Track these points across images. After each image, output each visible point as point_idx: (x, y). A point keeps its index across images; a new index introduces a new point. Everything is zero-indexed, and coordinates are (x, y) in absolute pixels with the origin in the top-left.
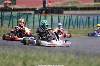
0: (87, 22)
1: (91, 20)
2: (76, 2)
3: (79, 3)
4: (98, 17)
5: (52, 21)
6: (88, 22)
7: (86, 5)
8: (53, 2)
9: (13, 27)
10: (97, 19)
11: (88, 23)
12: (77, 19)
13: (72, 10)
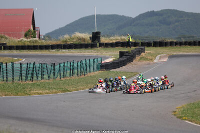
3: (6, 38)
4: (64, 63)
6: (54, 70)
7: (18, 41)
10: (64, 66)
11: (54, 72)
12: (41, 68)
13: (4, 49)
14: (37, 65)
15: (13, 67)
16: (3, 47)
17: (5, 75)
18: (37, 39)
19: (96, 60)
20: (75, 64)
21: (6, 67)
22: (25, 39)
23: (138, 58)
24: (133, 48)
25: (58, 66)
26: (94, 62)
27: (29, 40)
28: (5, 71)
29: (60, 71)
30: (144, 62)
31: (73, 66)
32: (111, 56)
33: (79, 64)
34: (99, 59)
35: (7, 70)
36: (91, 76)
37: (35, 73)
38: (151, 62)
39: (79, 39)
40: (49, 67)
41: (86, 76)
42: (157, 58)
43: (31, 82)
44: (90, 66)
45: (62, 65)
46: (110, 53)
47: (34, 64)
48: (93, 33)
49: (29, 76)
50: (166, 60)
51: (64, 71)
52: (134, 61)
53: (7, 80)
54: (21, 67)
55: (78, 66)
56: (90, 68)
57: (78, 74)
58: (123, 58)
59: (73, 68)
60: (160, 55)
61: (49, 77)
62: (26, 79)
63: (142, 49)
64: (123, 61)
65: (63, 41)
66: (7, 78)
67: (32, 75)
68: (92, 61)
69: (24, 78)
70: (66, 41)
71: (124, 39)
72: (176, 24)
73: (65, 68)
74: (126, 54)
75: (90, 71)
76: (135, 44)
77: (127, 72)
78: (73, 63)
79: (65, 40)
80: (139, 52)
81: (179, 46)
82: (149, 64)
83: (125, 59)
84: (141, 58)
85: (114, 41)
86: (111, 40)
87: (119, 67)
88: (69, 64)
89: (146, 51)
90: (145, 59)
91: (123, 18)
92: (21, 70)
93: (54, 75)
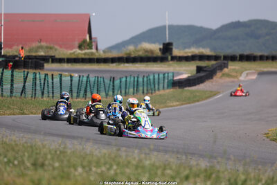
0: (111, 87)
1: (117, 82)
2: (51, 48)
3: (56, 50)
4: (126, 77)
5: (61, 84)
6: (113, 86)
7: (71, 54)
8: (11, 47)
9: (2, 94)
10: (126, 81)
11: (113, 89)
12: (96, 82)
13: (53, 62)
14: (92, 79)
15: (61, 80)
16: (50, 60)
17: (51, 90)
18: (94, 50)
19: (166, 75)
20: (141, 80)
21: (53, 80)
22: (79, 51)
23: (219, 74)
24: (213, 62)
25: (119, 81)
26: (164, 77)
27: (83, 52)
28: (50, 85)
29: (120, 87)
30: (227, 79)
31: (138, 81)
32: (185, 71)
33: (145, 79)
34: (171, 75)
35: (53, 83)
36: (160, 95)
37: (88, 88)
38: (236, 80)
39: (146, 51)
40: (107, 81)
41: (154, 94)
42: (244, 74)
43: (83, 100)
44: (159, 83)
45: (124, 80)
46: (184, 68)
47: (88, 77)
48: (164, 44)
49: (82, 93)
50: (254, 77)
51: (126, 88)
52: (215, 78)
53: (53, 97)
54: (71, 80)
55: (143, 81)
56: (159, 85)
57: (143, 92)
58: (202, 74)
59: (137, 85)
60: (247, 72)
61: (107, 95)
62: (78, 96)
63: (224, 63)
64: (201, 77)
65: (126, 54)
66: (53, 93)
67: (86, 91)
68: (161, 76)
69: (75, 95)
70: (130, 54)
71: (202, 52)
72: (267, 37)
73: (128, 83)
74: (205, 69)
75: (159, 89)
76: (216, 58)
77: (207, 91)
78: (138, 77)
79: (128, 52)
80: (221, 67)
81: (270, 61)
82: (233, 82)
83: (203, 75)
84: (223, 75)
85: (190, 55)
86: (186, 53)
87: (195, 85)
88: (132, 79)
89: (229, 67)
90: (228, 75)
91: (201, 29)
92: (71, 84)
93: (113, 92)
